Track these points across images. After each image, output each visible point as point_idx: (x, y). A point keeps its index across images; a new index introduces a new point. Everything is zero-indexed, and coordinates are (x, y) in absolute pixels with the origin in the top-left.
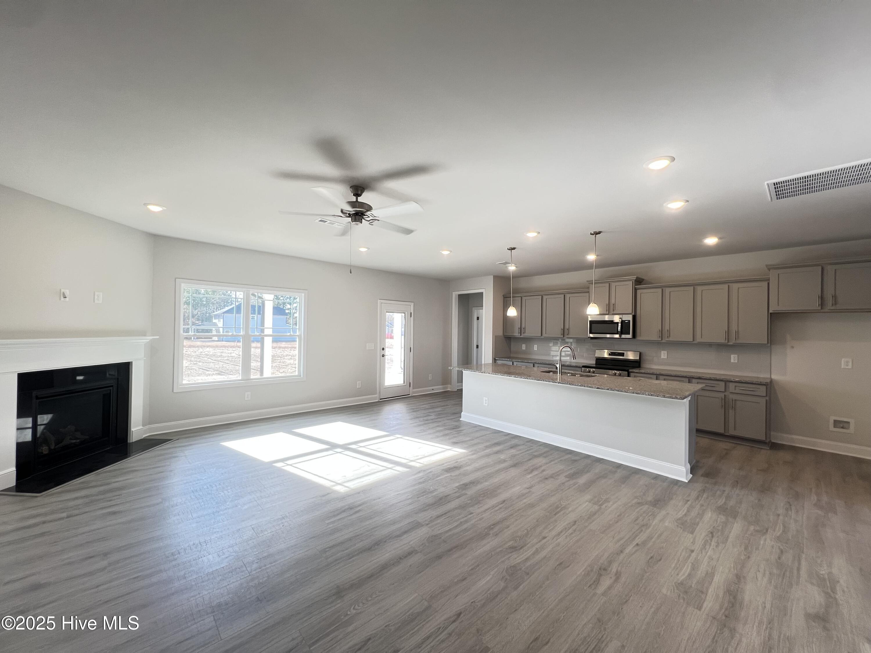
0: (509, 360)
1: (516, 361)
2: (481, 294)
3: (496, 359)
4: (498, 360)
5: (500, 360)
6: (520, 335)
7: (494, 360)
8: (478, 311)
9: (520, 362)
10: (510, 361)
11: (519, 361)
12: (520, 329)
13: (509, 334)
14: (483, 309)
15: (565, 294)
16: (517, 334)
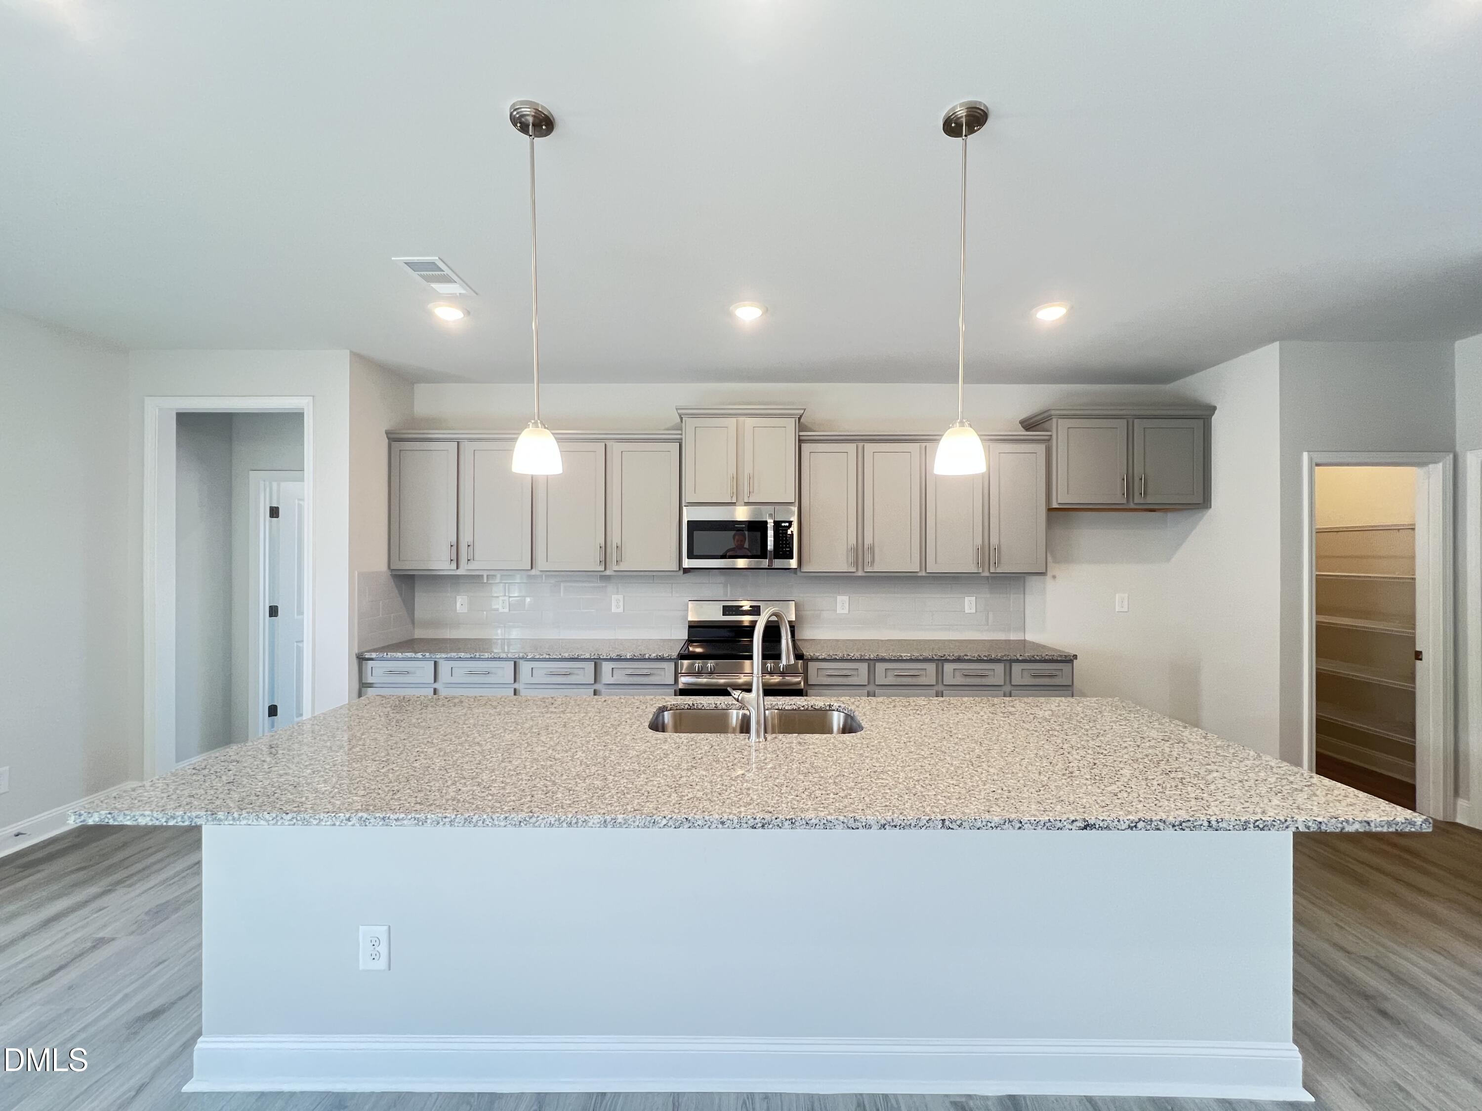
0: (419, 655)
1: (447, 659)
2: (295, 419)
3: (367, 655)
4: (372, 659)
5: (382, 659)
6: (454, 566)
7: (355, 661)
8: (275, 485)
9: (466, 659)
10: (424, 659)
11: (462, 655)
12: (455, 548)
13: (410, 564)
14: (302, 480)
15: (609, 444)
16: (441, 563)
